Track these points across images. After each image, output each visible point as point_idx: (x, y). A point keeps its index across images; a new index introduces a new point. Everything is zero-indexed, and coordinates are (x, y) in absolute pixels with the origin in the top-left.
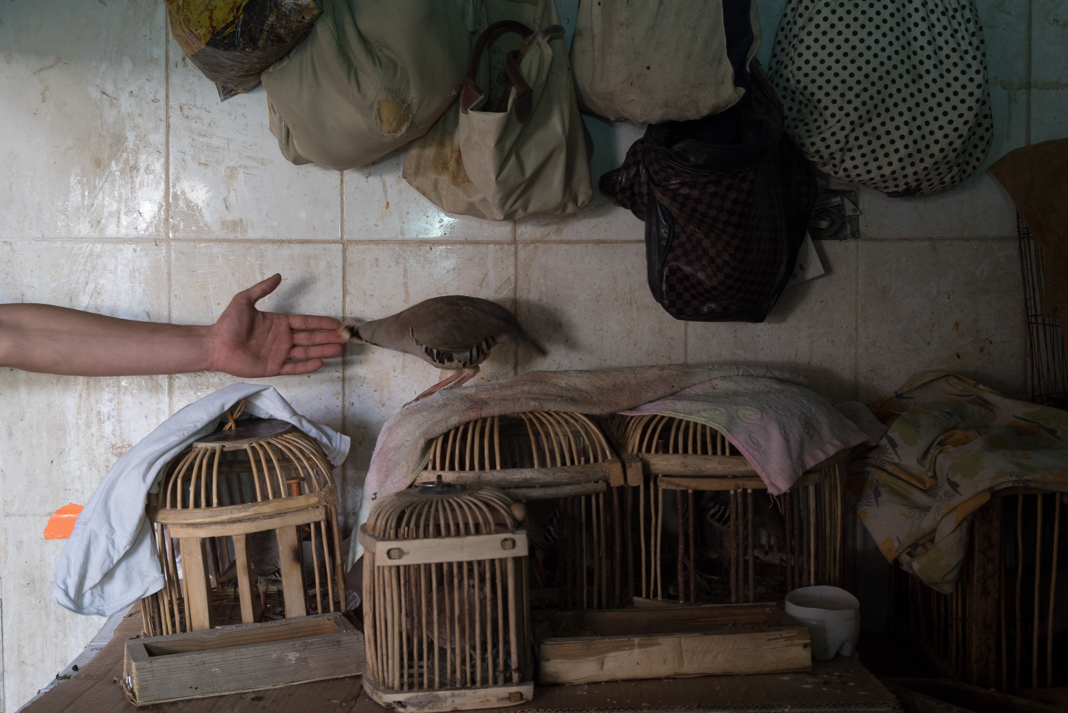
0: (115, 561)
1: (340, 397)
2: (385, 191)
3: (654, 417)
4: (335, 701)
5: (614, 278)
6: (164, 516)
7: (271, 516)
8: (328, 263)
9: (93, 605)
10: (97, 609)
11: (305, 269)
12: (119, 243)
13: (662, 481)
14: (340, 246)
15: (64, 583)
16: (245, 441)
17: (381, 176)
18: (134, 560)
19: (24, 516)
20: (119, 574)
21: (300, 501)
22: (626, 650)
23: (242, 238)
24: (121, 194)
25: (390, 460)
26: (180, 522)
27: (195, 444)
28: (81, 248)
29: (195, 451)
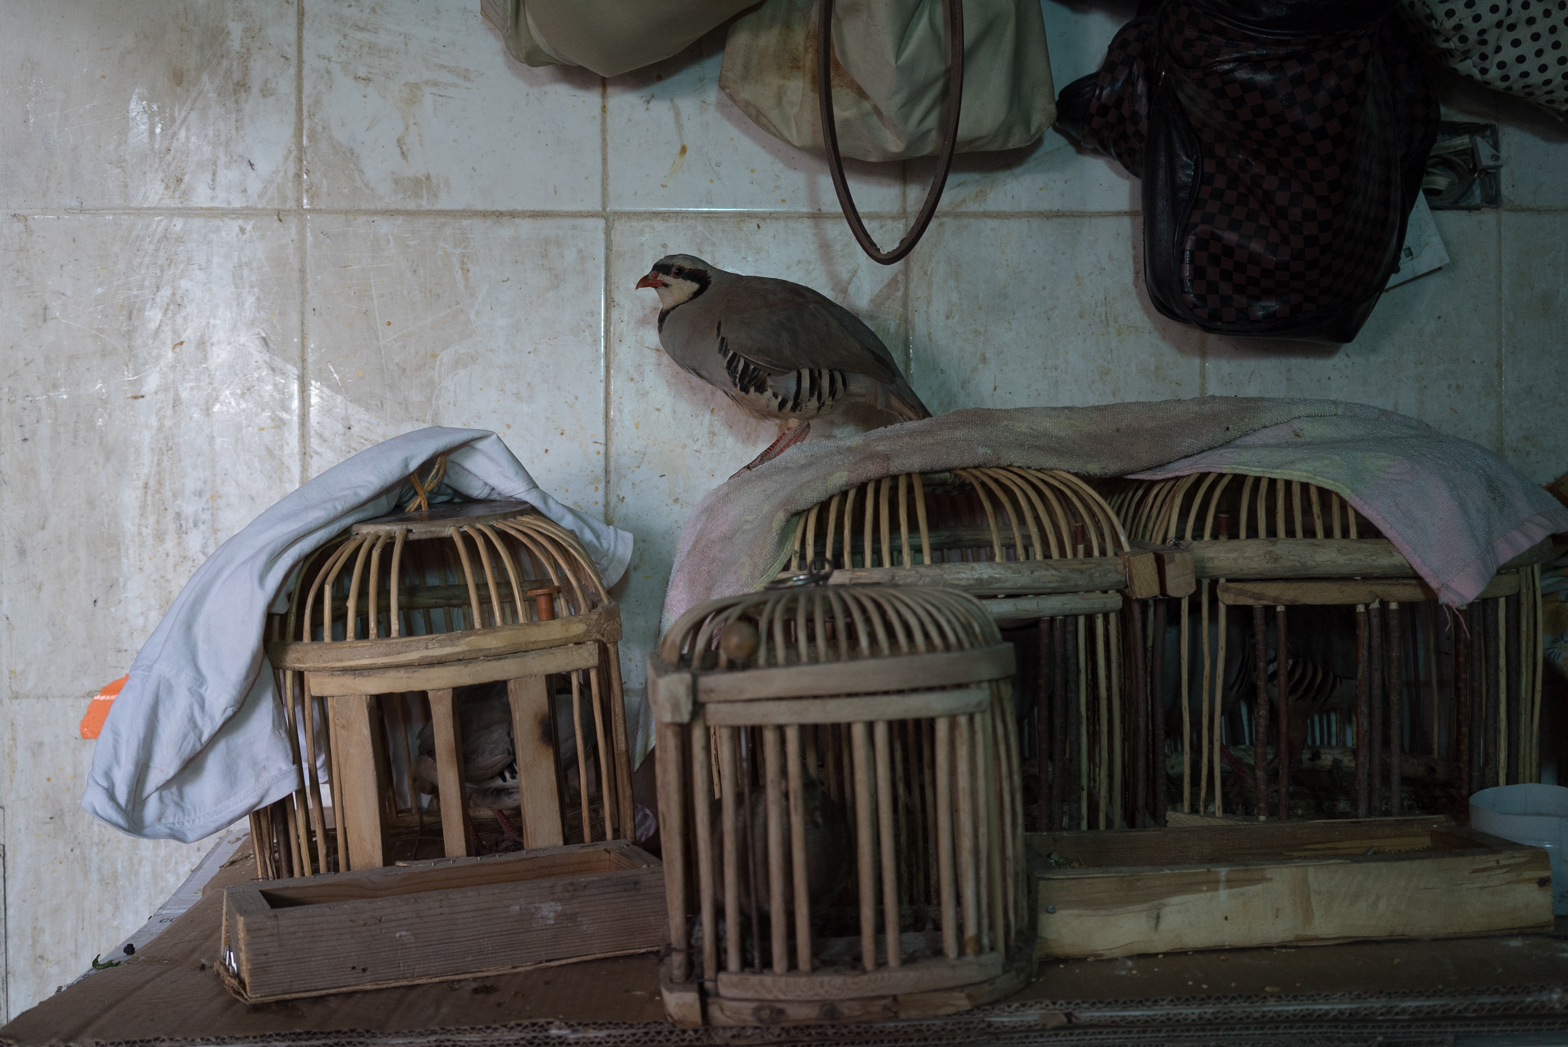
0: (205, 737)
1: (601, 486)
2: (679, 125)
3: (1203, 476)
4: (639, 993)
5: (1077, 277)
6: (298, 655)
7: (498, 656)
8: (580, 251)
9: (163, 820)
10: (171, 829)
11: (540, 262)
12: (214, 217)
13: (1227, 590)
14: (601, 223)
15: (108, 775)
16: (449, 522)
17: (672, 100)
18: (239, 738)
19: (46, 697)
20: (213, 764)
21: (554, 630)
22: (1201, 891)
23: (429, 208)
24: (219, 131)
25: (713, 561)
26: (329, 665)
27: (355, 529)
28: (148, 226)
29: (355, 539)
